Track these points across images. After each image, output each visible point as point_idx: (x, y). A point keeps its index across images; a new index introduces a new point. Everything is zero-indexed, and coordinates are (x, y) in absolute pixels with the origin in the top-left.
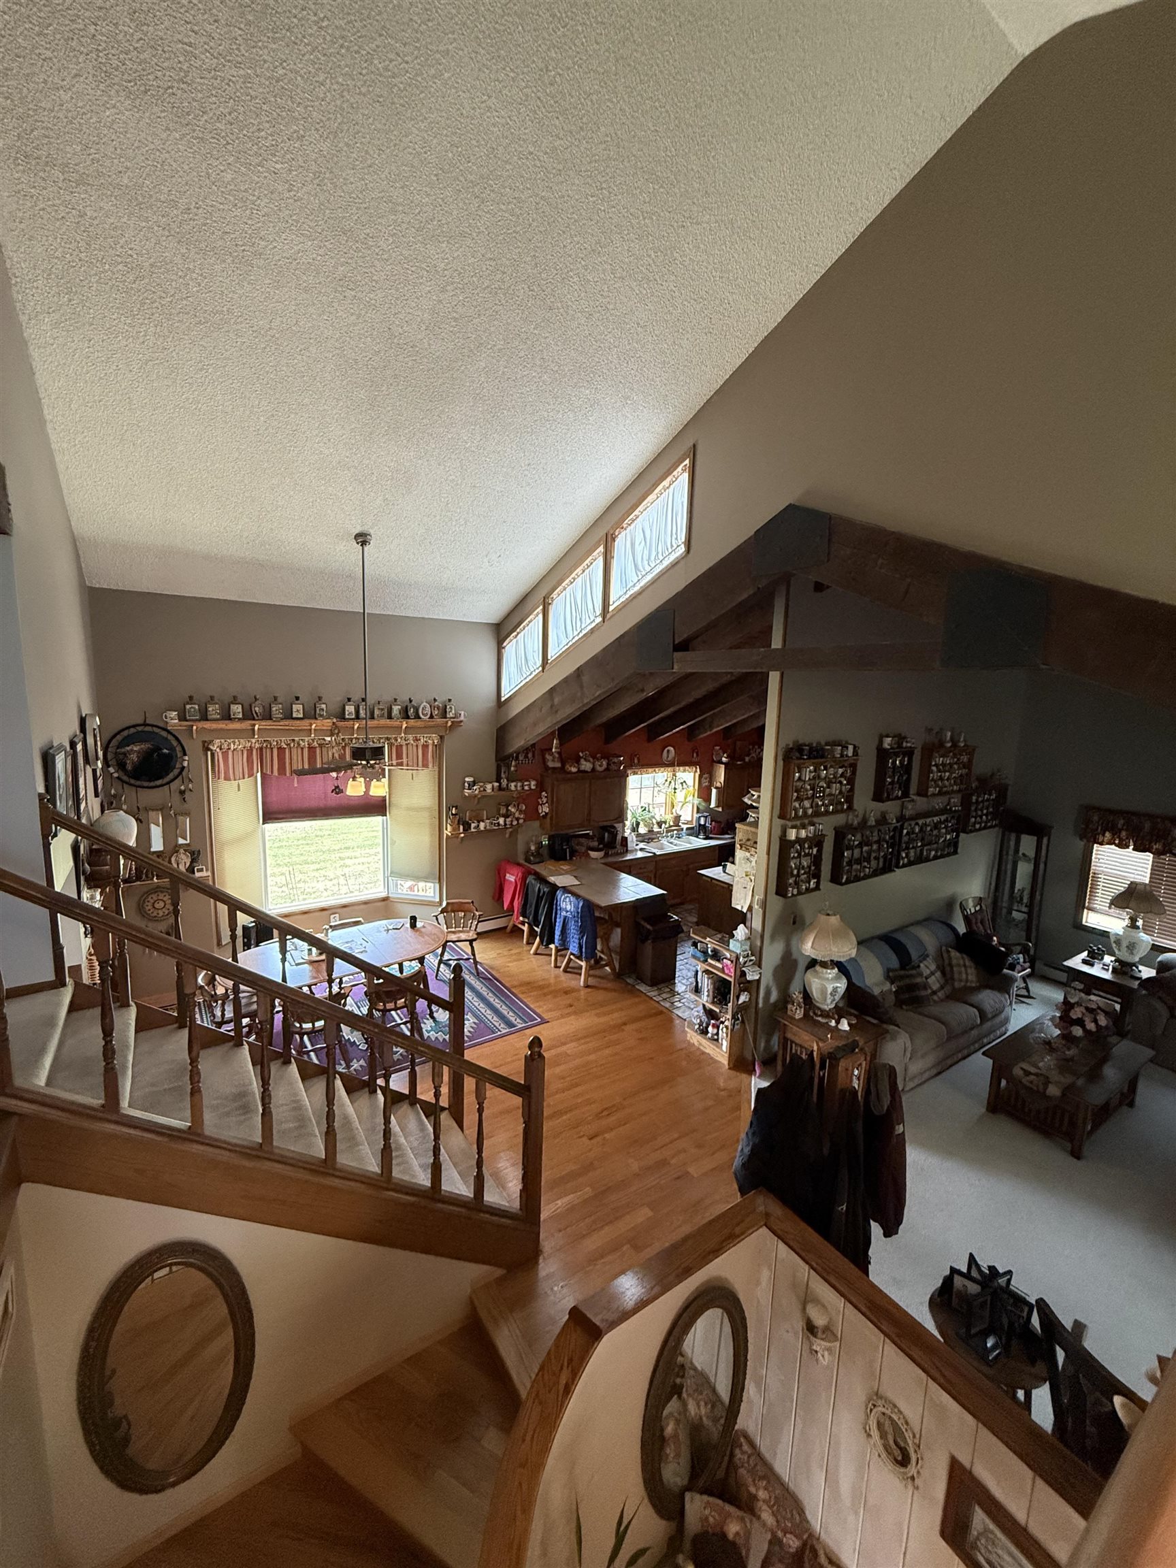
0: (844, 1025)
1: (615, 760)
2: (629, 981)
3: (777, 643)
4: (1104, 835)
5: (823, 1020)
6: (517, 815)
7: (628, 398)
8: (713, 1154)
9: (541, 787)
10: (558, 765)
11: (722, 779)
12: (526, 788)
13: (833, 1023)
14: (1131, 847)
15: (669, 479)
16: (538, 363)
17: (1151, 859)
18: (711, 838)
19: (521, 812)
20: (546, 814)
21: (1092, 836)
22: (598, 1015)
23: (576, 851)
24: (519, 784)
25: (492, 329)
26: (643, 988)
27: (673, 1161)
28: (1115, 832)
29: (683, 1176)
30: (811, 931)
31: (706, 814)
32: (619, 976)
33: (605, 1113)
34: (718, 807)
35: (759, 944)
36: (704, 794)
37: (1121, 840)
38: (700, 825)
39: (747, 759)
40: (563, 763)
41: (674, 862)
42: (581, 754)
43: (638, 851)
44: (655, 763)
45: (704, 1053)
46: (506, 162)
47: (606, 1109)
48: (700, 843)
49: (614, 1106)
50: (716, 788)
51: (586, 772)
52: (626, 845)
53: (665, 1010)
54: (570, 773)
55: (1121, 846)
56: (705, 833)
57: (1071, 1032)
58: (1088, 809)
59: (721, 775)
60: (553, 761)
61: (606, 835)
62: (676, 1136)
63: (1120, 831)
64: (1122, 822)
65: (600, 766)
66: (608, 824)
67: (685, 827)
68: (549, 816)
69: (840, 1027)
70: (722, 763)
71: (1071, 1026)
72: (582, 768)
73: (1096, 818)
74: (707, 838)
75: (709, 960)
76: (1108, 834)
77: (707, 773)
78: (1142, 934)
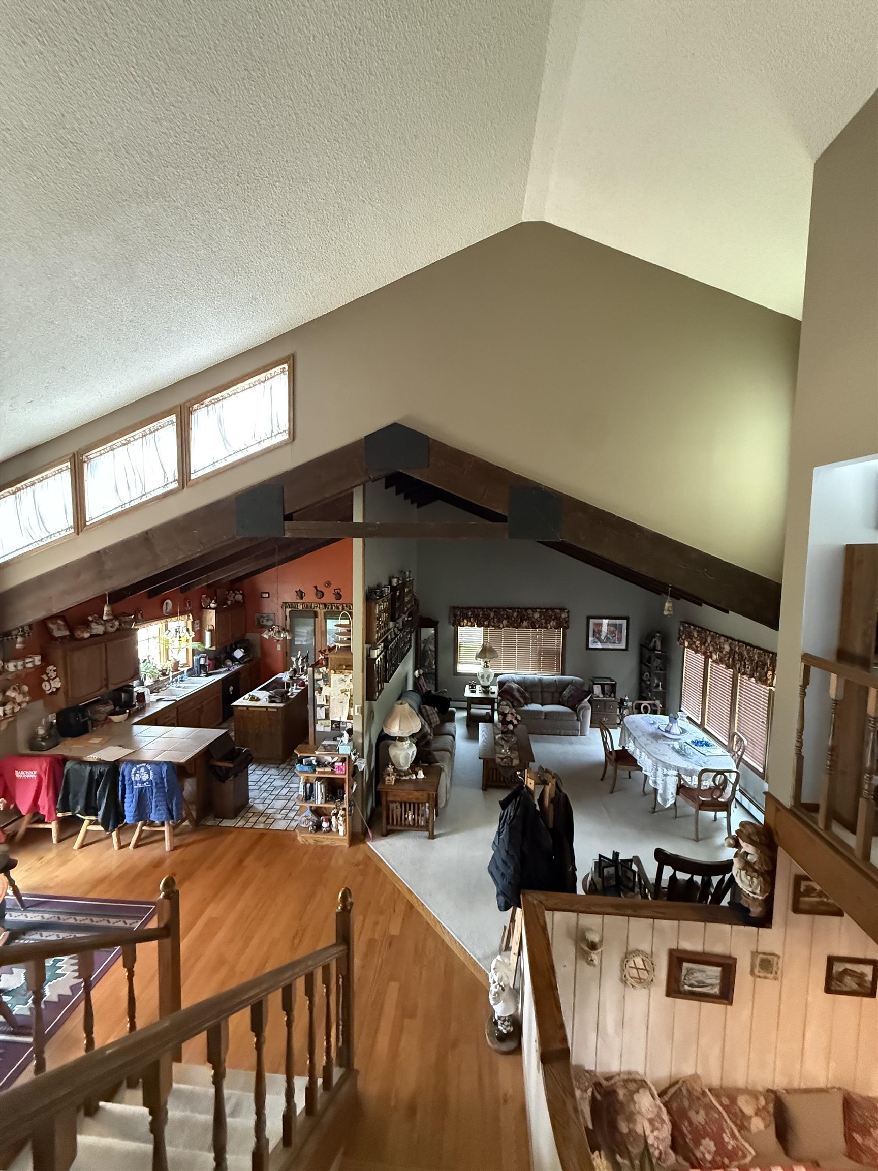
0: (421, 775)
1: (127, 619)
2: (210, 823)
3: (358, 518)
4: (463, 622)
5: (407, 778)
6: (19, 699)
7: (255, 299)
8: (395, 911)
9: (46, 661)
10: (67, 633)
11: (213, 622)
12: (29, 665)
13: (414, 777)
14: (476, 626)
15: (263, 375)
16: (204, 237)
17: (482, 630)
18: (211, 675)
19: (24, 694)
20: (58, 689)
21: (457, 623)
22: (211, 867)
23: (96, 720)
24: (20, 663)
25: (183, 186)
26: (227, 823)
27: (376, 937)
28: (468, 619)
29: (391, 941)
30: (394, 719)
31: (205, 655)
32: (197, 824)
33: (296, 941)
34: (212, 646)
35: (360, 741)
36: (199, 638)
37: (472, 623)
38: (201, 665)
39: (229, 602)
40: (71, 629)
41: (191, 704)
42: (90, 618)
43: (156, 704)
44: (158, 616)
45: (323, 847)
46: (289, 65)
47: (294, 938)
48: (204, 682)
49: (297, 930)
50: (209, 630)
51: (99, 635)
52: (144, 700)
53: (265, 832)
54: (83, 639)
55: (472, 626)
56: (206, 672)
57: (508, 729)
58: (454, 608)
59: (211, 617)
60: (59, 629)
61: (123, 695)
62: (361, 918)
63: (470, 618)
64: (470, 613)
65: (112, 627)
66: (125, 683)
67: (186, 669)
68: (61, 693)
69: (418, 777)
70: (211, 608)
71: (507, 725)
72: (94, 632)
73: (459, 613)
74: (208, 675)
75: (318, 769)
76: (465, 621)
77: (199, 618)
78: (490, 670)
